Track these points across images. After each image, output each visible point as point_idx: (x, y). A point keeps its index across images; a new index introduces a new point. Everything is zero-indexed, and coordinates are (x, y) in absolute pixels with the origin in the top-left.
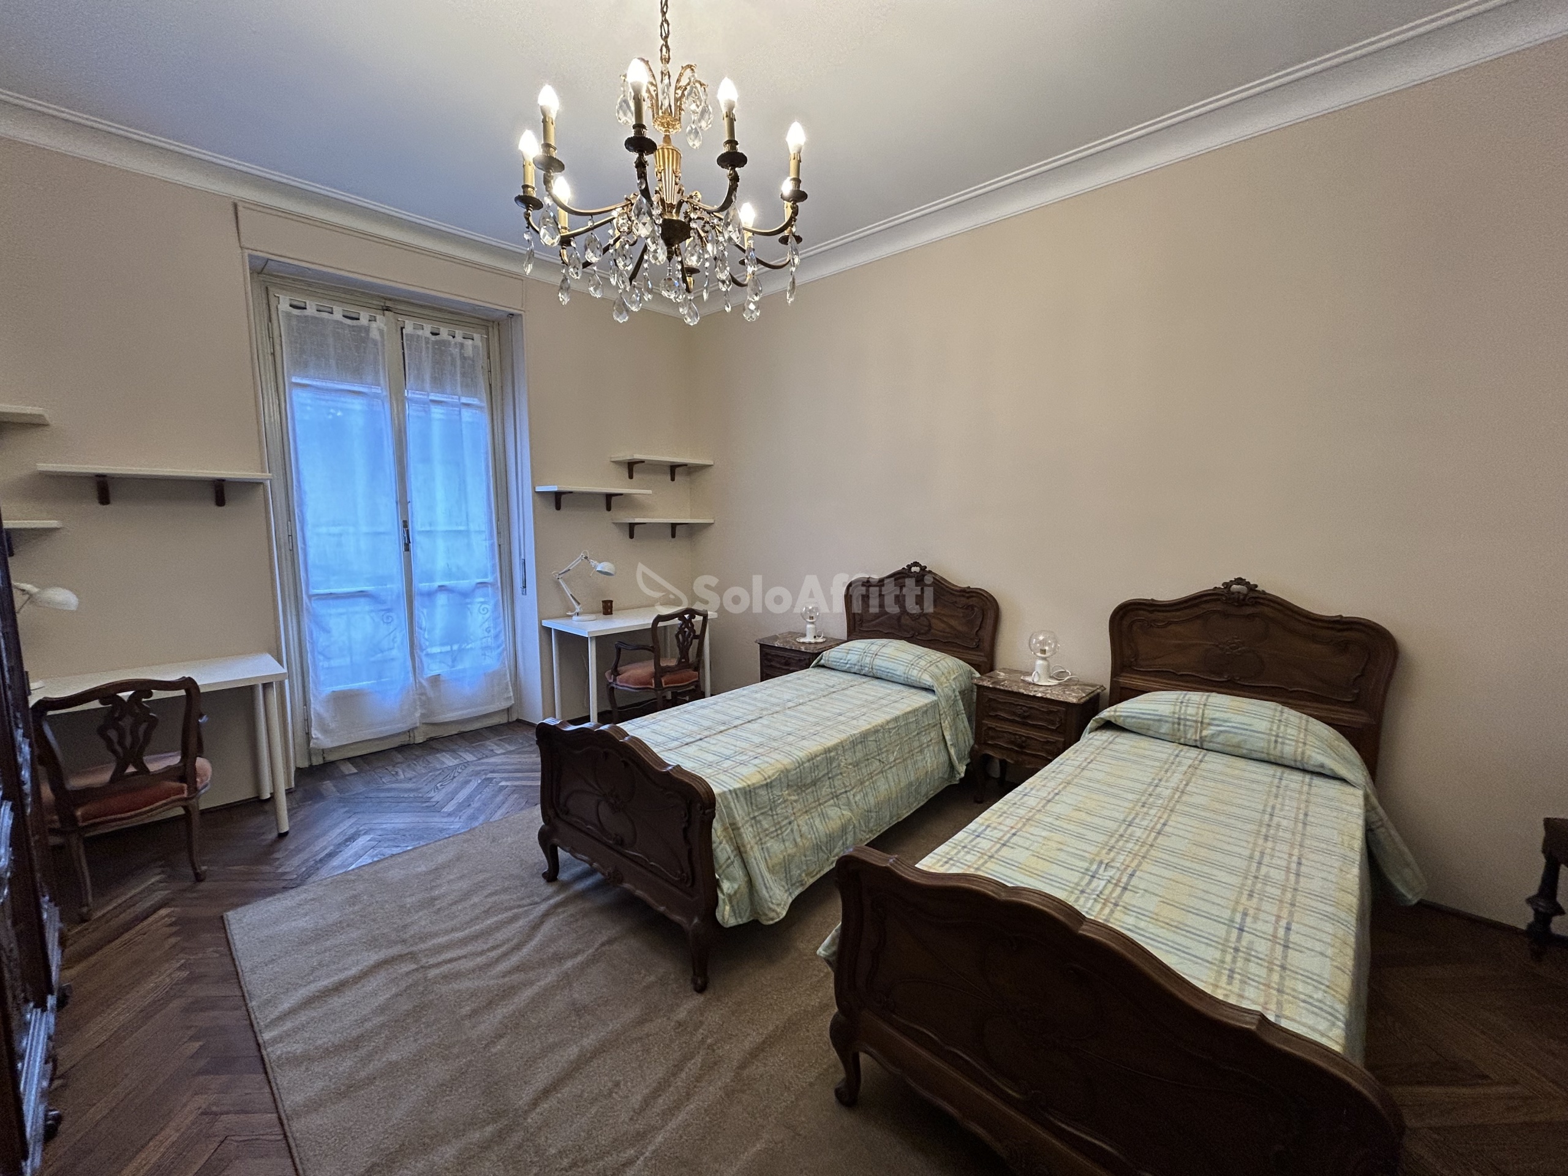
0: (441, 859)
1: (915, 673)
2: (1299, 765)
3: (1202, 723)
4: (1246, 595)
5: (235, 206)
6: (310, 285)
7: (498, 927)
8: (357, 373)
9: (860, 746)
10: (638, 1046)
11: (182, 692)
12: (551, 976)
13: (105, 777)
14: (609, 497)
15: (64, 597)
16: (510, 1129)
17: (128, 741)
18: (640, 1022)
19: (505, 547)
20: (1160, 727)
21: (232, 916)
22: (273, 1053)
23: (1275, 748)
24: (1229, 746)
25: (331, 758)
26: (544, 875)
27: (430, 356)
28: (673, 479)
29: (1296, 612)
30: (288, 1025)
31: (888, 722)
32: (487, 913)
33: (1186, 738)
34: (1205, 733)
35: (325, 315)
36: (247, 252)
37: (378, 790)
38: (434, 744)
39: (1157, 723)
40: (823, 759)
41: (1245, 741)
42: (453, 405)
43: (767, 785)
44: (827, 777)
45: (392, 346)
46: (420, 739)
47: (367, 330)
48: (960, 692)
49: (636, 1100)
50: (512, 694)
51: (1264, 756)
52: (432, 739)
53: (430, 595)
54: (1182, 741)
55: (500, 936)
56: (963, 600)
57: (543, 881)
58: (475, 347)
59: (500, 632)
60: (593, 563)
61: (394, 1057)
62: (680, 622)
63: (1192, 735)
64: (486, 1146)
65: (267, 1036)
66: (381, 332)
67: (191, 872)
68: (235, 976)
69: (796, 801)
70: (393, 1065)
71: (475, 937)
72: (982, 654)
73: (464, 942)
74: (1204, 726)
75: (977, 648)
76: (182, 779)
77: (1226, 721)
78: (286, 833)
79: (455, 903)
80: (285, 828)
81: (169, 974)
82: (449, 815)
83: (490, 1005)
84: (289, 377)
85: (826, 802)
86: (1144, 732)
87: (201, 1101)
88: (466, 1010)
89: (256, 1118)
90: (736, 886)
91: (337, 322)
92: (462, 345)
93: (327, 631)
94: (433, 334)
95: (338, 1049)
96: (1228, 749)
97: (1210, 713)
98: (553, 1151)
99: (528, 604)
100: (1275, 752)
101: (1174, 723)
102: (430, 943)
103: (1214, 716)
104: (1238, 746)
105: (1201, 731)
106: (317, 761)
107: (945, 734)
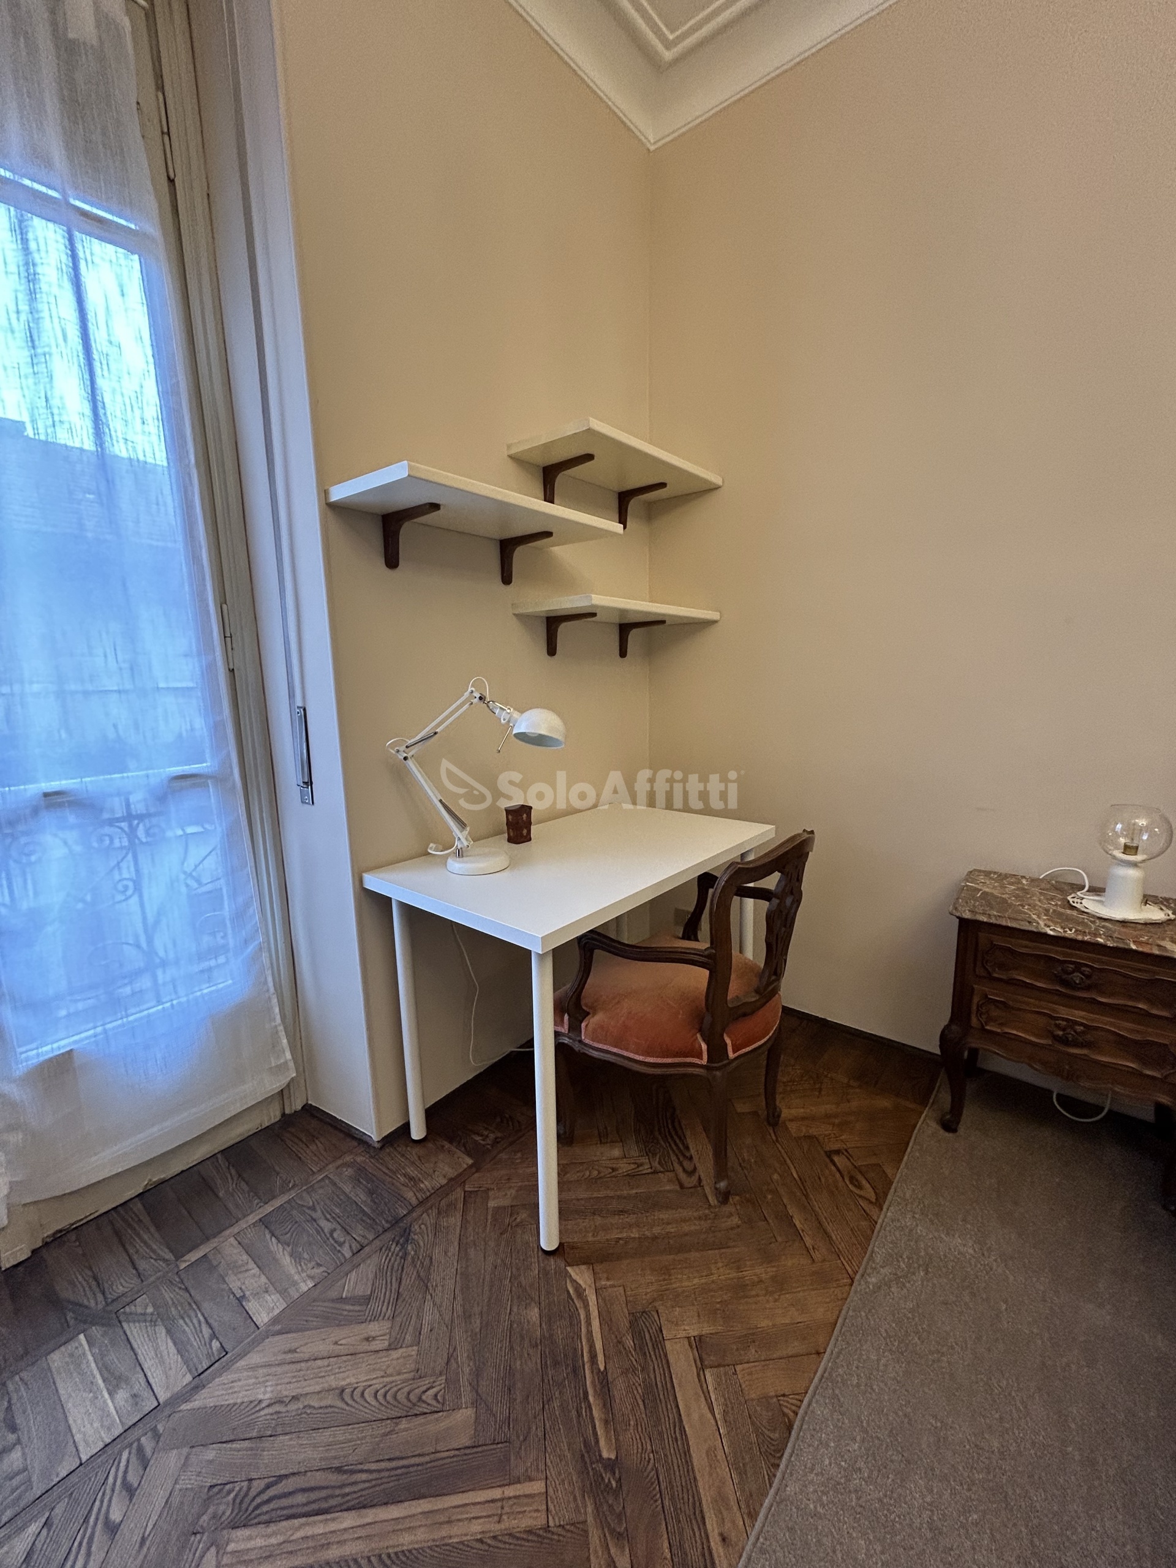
14: (506, 547)
50: (288, 1056)
53: (28, 817)
59: (247, 905)
60: (504, 713)
99: (321, 830)
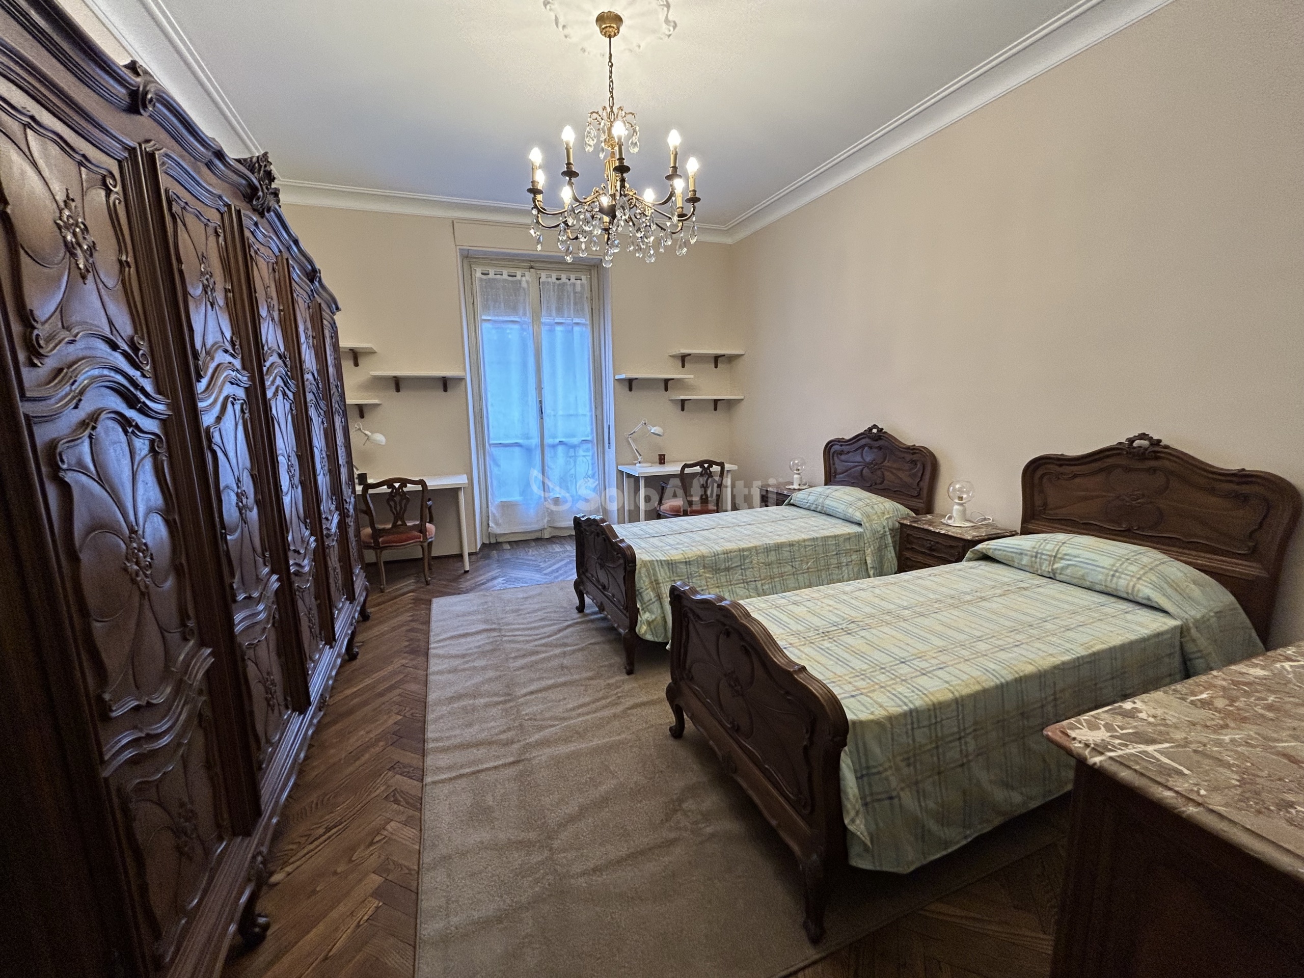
0: (531, 593)
1: (850, 510)
2: (1131, 597)
3: (1055, 557)
4: (1146, 449)
5: (453, 222)
6: (491, 260)
7: (543, 627)
8: (514, 309)
9: (773, 553)
10: (583, 688)
11: (419, 488)
12: (557, 651)
13: (390, 526)
14: (666, 381)
15: (379, 438)
16: (510, 701)
17: (398, 508)
18: (591, 678)
19: (599, 417)
20: (1021, 560)
21: (435, 601)
22: (432, 652)
23: (1111, 581)
24: (1075, 578)
25: (500, 540)
26: (577, 608)
27: (556, 294)
28: (716, 367)
29: (1196, 466)
30: (441, 644)
31: (804, 541)
32: (541, 620)
33: (1041, 569)
34: (1056, 566)
35: (498, 277)
36: (458, 247)
37: (517, 558)
38: (554, 540)
39: (1018, 556)
40: (737, 555)
41: (1087, 573)
42: (569, 325)
43: (686, 562)
44: (739, 568)
45: (534, 291)
46: (547, 536)
47: (520, 282)
48: (890, 530)
49: (570, 706)
51: (1102, 588)
52: (554, 537)
53: (554, 446)
54: (1039, 572)
55: (542, 631)
56: (909, 457)
57: (576, 611)
58: (582, 285)
60: (649, 427)
61: (477, 665)
62: (701, 469)
63: (1046, 568)
64: (498, 703)
65: (432, 646)
66: (527, 282)
67: (424, 581)
68: (428, 623)
69: (710, 578)
70: (475, 668)
71: (531, 629)
72: (921, 501)
73: (524, 629)
74: (1057, 560)
75: (918, 496)
76: (421, 532)
77: (1075, 557)
78: (468, 571)
79: (529, 613)
80: (467, 568)
81: (406, 617)
82: (545, 574)
83: (524, 656)
84: (481, 316)
85: (737, 584)
86: (1011, 563)
87: (404, 661)
88: (513, 655)
89: (419, 672)
90: (654, 617)
91: (505, 280)
92: (574, 285)
93: (498, 465)
94: (557, 279)
95: (457, 656)
96: (1074, 581)
97: (1065, 550)
98: (524, 713)
99: (611, 454)
100: (1112, 585)
101: (1032, 557)
102: (509, 627)
103: (1067, 552)
104: (1083, 578)
105: (1053, 564)
106: (493, 541)
107: (867, 558)
